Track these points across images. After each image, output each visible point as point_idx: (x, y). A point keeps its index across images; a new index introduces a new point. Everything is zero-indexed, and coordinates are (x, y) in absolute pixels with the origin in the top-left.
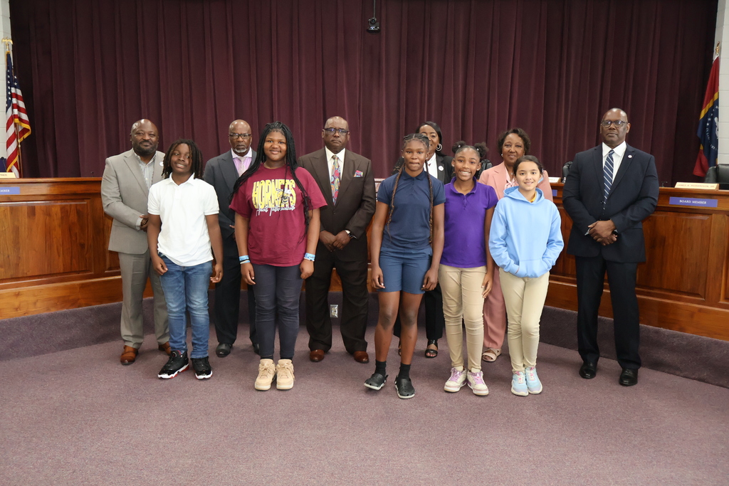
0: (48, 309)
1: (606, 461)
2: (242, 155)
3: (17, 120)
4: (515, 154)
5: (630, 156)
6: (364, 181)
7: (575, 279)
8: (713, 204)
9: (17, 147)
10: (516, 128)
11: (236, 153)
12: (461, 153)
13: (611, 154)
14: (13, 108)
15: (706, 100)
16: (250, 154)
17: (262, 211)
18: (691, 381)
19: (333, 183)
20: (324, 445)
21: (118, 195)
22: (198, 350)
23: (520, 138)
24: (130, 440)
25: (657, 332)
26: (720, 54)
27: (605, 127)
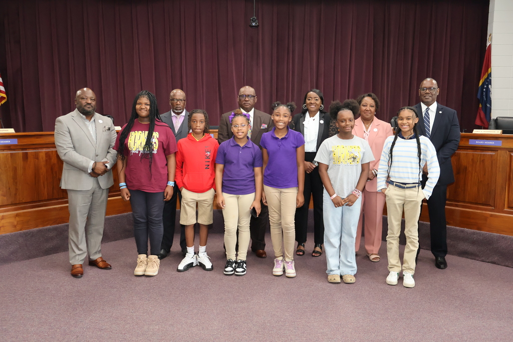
1: (439, 317)
2: (178, 114)
4: (370, 112)
5: (441, 112)
8: (499, 144)
10: (369, 93)
11: (174, 112)
12: (278, 109)
13: (427, 111)
15: (483, 72)
16: (184, 114)
17: (134, 152)
18: (487, 263)
20: (248, 313)
21: (72, 146)
23: (373, 100)
24: (112, 315)
25: (462, 231)
26: (491, 42)
27: (422, 92)
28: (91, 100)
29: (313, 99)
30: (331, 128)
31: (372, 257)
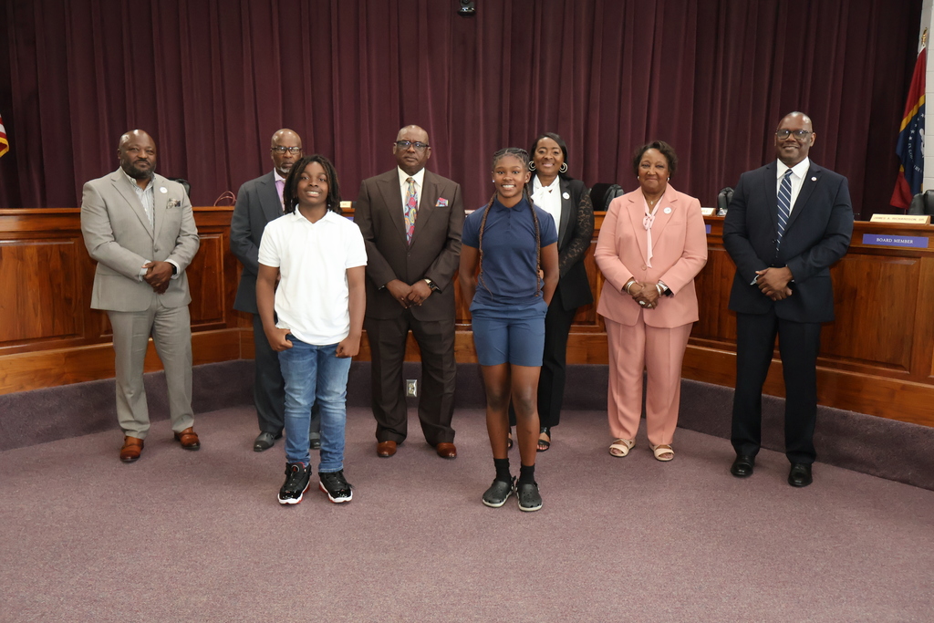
0: (22, 387)
1: (777, 596)
4: (656, 177)
5: (814, 179)
6: (451, 213)
7: (735, 345)
8: (923, 243)
10: (656, 142)
11: (280, 173)
13: (787, 176)
15: (908, 103)
18: (891, 482)
19: (407, 214)
20: (392, 574)
21: (110, 233)
22: (332, 461)
23: (662, 155)
24: (125, 569)
25: (845, 417)
26: (927, 45)
27: (780, 138)
28: (147, 151)
29: (550, 152)
30: (583, 208)
31: (659, 452)
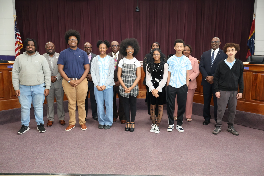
1: (210, 150)
2: (89, 54)
3: (18, 43)
4: (188, 53)
5: (220, 53)
9: (19, 52)
10: (188, 45)
13: (214, 53)
14: (17, 39)
16: (91, 54)
18: (241, 126)
20: (122, 145)
23: (189, 48)
26: (255, 18)
27: (212, 43)
28: (51, 47)
31: (188, 119)
